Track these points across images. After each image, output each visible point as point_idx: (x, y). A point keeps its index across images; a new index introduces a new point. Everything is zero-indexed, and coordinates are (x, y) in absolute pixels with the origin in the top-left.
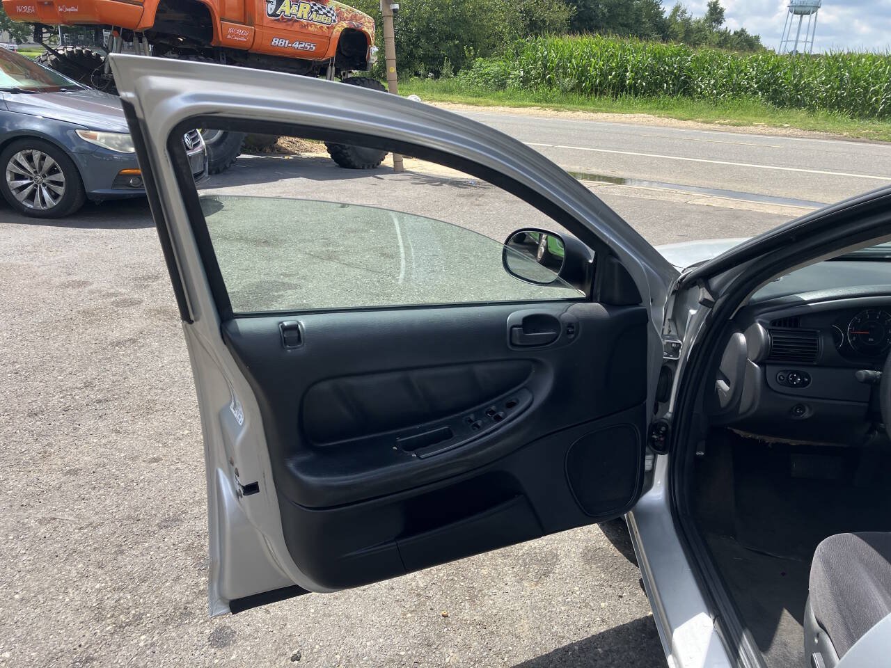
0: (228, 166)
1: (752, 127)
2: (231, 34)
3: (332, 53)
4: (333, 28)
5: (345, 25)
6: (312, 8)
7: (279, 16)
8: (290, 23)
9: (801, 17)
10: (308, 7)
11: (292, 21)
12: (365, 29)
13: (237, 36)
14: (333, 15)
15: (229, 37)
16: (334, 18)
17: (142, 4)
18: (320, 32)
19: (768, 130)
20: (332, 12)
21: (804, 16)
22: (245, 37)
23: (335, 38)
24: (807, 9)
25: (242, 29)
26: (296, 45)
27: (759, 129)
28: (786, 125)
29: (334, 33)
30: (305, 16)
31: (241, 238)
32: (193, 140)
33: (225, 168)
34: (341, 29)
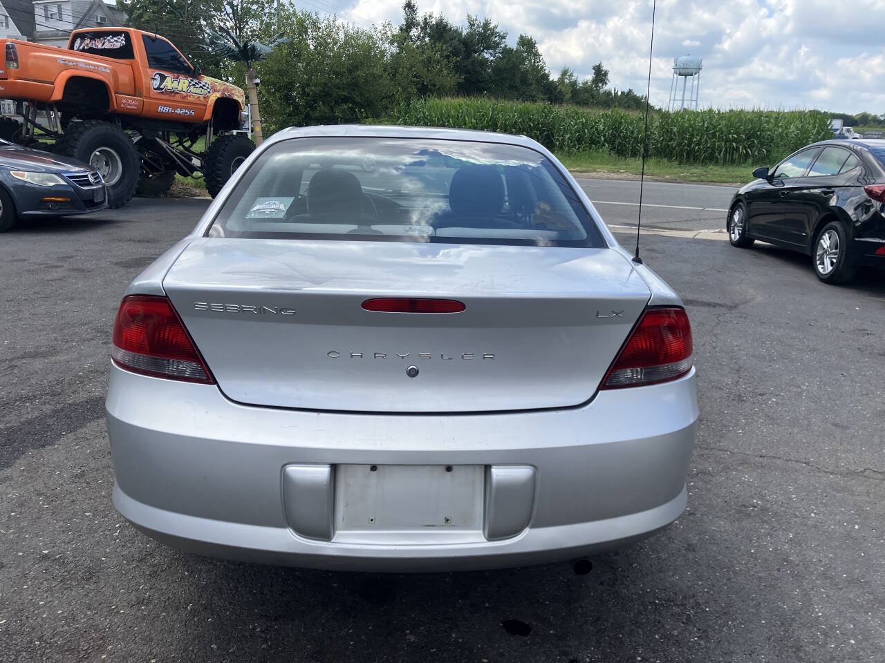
0: (125, 202)
1: (595, 173)
2: (124, 104)
3: (208, 115)
4: (208, 97)
5: (219, 95)
6: (190, 83)
7: (162, 89)
8: (173, 94)
9: (686, 78)
10: (187, 82)
11: (174, 92)
12: (236, 98)
13: (129, 105)
14: (208, 88)
15: (122, 106)
16: (209, 90)
17: (52, 83)
18: (198, 101)
19: (606, 175)
20: (207, 85)
21: (688, 77)
22: (136, 106)
23: (210, 105)
24: (690, 71)
25: (133, 100)
26: (178, 111)
27: (599, 175)
28: (622, 171)
29: (209, 102)
30: (185, 89)
31: (131, 240)
32: (95, 179)
33: (123, 205)
34: (215, 99)
